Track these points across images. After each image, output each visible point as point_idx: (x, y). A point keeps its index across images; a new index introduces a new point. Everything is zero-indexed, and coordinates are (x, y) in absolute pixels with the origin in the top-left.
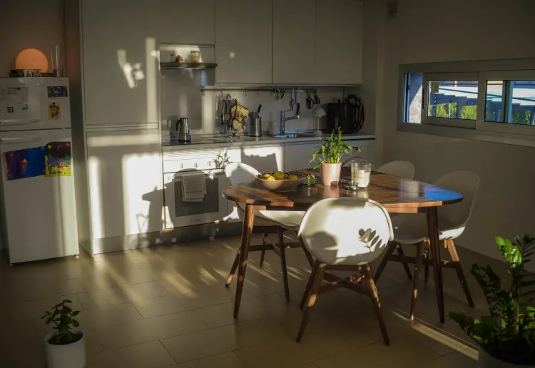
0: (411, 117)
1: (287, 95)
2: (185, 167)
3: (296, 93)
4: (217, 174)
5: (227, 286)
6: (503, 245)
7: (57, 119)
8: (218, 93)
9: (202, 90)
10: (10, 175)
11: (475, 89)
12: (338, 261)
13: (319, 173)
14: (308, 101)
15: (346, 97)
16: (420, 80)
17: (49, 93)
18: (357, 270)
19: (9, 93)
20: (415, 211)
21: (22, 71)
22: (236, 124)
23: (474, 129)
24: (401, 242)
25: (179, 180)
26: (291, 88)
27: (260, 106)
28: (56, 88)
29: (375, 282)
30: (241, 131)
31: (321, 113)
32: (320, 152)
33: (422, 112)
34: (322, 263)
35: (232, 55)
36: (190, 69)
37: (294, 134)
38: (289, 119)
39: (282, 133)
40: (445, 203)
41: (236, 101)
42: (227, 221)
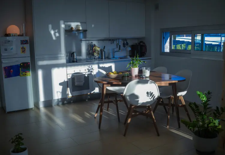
0: (165, 50)
1: (115, 42)
2: (76, 72)
3: (119, 41)
4: (88, 74)
5: (95, 118)
6: (200, 94)
7: (24, 53)
8: (88, 42)
9: (81, 41)
10: (6, 76)
11: (190, 38)
12: (139, 105)
13: (130, 72)
14: (124, 44)
15: (139, 42)
16: (169, 35)
17: (21, 43)
18: (146, 108)
19: (5, 43)
20: (168, 85)
21: (10, 34)
22: (95, 54)
23: (190, 53)
24: (162, 97)
25: (73, 77)
26: (117, 39)
27: (105, 46)
28: (24, 41)
29: (153, 113)
30: (97, 57)
31: (129, 49)
32: (130, 64)
33: (170, 47)
34: (133, 105)
35: (93, 26)
36: (76, 32)
37: (119, 58)
38: (116, 51)
39: (114, 57)
40: (179, 81)
41: (95, 45)
42: (93, 93)
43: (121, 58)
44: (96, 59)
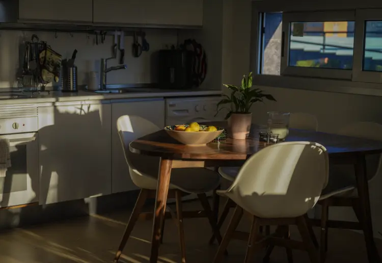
0: (266, 67)
3: (119, 36)
14: (135, 46)
15: (181, 42)
22: (46, 75)
23: (350, 80)
26: (113, 29)
27: (76, 52)
30: (51, 84)
37: (119, 89)
38: (113, 69)
39: (103, 87)
41: (45, 44)
43: (125, 91)
44: (48, 91)
